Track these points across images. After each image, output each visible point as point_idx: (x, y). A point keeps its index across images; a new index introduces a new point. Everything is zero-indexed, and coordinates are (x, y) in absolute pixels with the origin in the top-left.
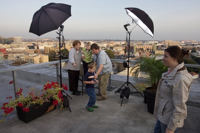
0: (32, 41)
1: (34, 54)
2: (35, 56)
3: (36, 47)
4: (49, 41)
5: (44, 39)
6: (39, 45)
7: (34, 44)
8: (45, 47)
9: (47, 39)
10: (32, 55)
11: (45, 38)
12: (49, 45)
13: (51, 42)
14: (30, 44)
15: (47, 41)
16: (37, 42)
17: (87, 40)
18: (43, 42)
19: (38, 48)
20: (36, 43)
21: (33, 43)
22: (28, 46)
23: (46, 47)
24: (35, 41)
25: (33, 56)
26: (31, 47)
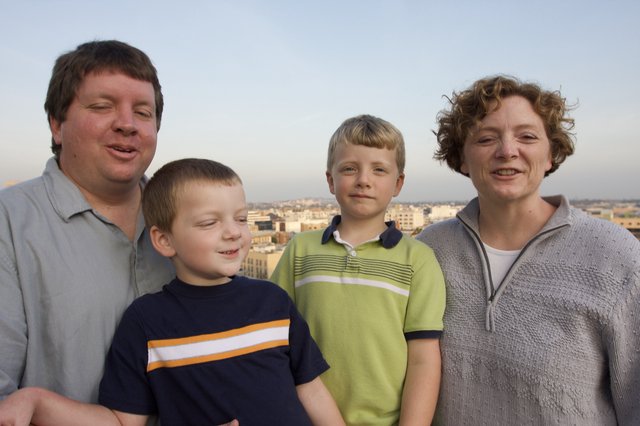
0: (269, 206)
1: (269, 245)
2: (272, 252)
3: (277, 225)
4: (317, 206)
5: (304, 202)
6: (287, 219)
7: (274, 217)
8: (302, 225)
9: (310, 203)
10: (262, 250)
11: (307, 199)
12: (314, 218)
13: (323, 210)
14: (262, 215)
15: (312, 207)
16: (283, 210)
17: (434, 202)
18: (300, 211)
19: (283, 227)
20: (279, 213)
21: (271, 215)
22: (257, 223)
23: (307, 226)
24: (278, 208)
25: (267, 253)
26: (265, 226)
